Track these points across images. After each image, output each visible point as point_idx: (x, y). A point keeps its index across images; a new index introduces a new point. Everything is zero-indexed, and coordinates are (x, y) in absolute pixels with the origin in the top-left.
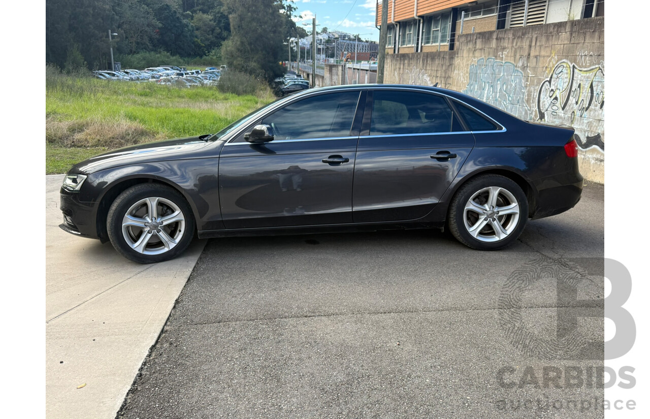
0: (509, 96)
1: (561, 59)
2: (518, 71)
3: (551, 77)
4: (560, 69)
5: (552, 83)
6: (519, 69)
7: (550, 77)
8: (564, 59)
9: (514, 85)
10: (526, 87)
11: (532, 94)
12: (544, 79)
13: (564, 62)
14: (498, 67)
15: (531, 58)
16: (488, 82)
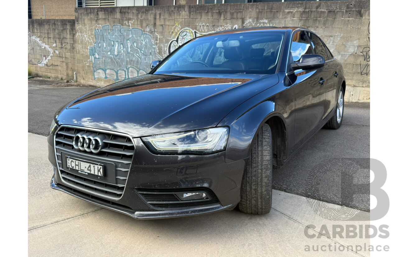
0: (141, 50)
1: (184, 27)
2: (146, 34)
3: (178, 38)
4: (185, 33)
5: (179, 41)
6: (147, 33)
7: (176, 37)
8: (187, 27)
9: (144, 43)
10: (156, 44)
11: (163, 49)
12: (172, 39)
13: (186, 29)
14: (126, 31)
15: (157, 26)
16: (117, 41)
